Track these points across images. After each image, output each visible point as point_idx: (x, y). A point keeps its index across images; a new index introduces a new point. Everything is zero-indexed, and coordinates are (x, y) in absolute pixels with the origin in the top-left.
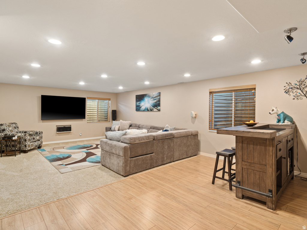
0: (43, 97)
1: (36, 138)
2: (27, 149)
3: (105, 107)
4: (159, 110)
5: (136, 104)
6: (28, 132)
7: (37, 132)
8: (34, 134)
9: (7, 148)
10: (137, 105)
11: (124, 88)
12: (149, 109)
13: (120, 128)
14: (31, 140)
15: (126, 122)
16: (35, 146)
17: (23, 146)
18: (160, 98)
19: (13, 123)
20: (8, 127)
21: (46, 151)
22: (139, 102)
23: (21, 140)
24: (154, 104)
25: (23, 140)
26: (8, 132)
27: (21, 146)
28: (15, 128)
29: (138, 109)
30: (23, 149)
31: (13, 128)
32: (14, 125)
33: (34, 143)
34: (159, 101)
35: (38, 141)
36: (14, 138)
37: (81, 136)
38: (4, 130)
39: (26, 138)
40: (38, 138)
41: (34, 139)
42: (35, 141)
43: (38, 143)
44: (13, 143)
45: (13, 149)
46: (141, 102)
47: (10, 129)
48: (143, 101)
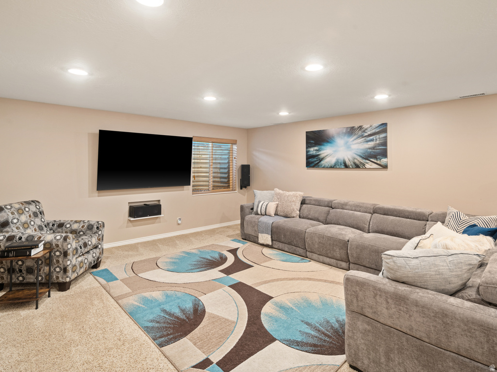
0: (103, 134)
1: (90, 243)
2: (68, 280)
3: (221, 159)
4: (385, 167)
5: (307, 152)
6: (68, 226)
7: (92, 223)
8: (83, 229)
9: (13, 276)
10: (311, 153)
11: (292, 114)
12: (348, 163)
13: (279, 209)
14: (79, 250)
15: (291, 193)
16: (88, 264)
17: (58, 269)
18: (386, 137)
19: (28, 203)
20: (17, 215)
21: (117, 279)
22: (316, 148)
23: (52, 254)
24: (366, 152)
25: (58, 253)
26: (18, 228)
27: (52, 269)
28: (35, 215)
29: (313, 162)
30: (57, 278)
31: (30, 216)
32: (33, 208)
33: (86, 256)
34: (385, 144)
35: (94, 250)
36: (34, 252)
37: (179, 224)
38: (6, 224)
39: (66, 249)
40: (94, 241)
41: (85, 245)
42: (88, 252)
43: (94, 255)
44: (29, 263)
45: (31, 278)
46: (322, 147)
47: (23, 218)
48: (329, 144)
